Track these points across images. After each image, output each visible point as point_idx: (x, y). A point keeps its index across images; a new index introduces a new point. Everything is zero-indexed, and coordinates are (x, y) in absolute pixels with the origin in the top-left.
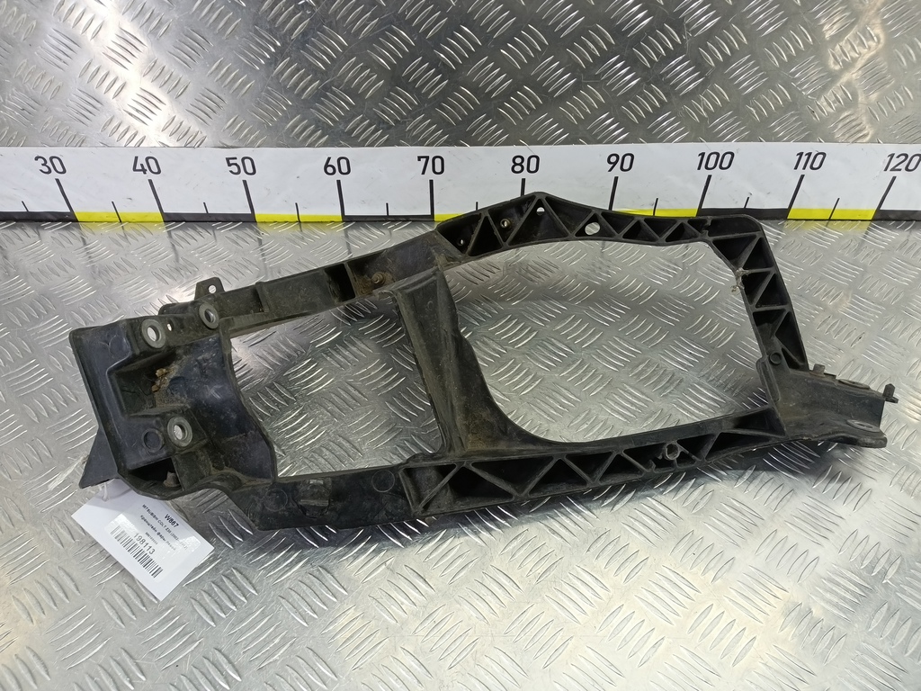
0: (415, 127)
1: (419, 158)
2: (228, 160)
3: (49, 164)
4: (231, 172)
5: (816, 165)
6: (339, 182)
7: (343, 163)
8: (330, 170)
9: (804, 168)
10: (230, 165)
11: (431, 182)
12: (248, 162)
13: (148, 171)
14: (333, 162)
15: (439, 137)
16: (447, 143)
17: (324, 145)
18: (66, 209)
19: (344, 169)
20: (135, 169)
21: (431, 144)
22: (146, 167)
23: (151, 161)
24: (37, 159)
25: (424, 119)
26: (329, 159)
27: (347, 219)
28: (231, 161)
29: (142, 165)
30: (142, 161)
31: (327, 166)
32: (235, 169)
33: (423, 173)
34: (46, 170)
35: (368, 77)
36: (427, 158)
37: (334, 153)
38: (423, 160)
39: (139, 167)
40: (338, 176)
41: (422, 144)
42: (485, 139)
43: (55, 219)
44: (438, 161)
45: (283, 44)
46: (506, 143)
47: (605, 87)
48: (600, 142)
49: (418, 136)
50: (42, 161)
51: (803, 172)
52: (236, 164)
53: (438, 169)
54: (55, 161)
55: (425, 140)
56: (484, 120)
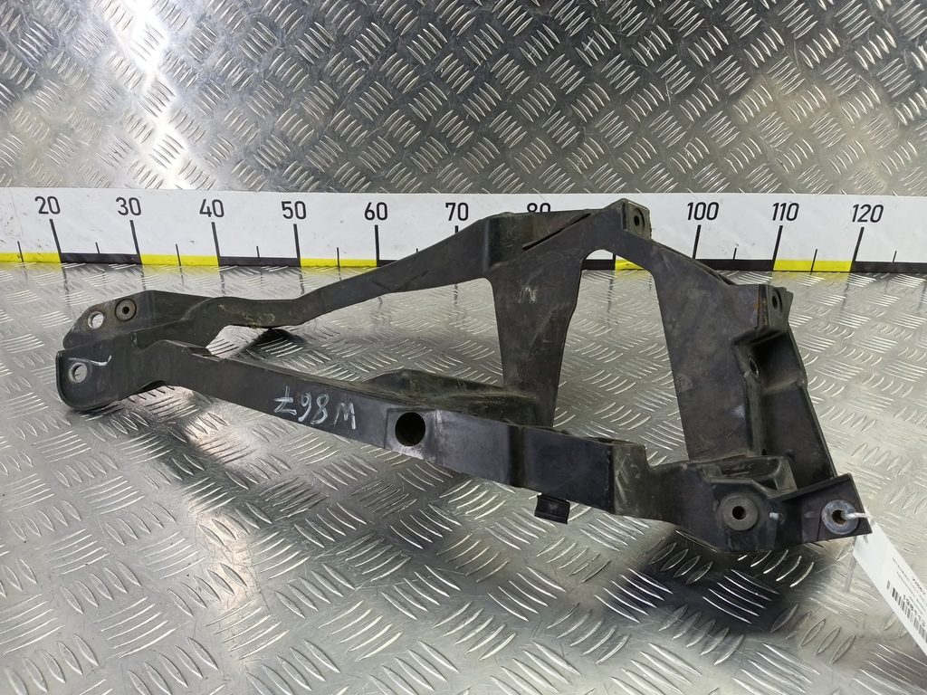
0: (445, 174)
1: (447, 205)
2: (283, 203)
3: (128, 206)
4: (285, 216)
5: (791, 216)
6: (376, 227)
7: (382, 208)
8: (370, 215)
9: (781, 219)
10: (284, 209)
11: (457, 228)
12: (300, 206)
13: (213, 215)
14: (373, 208)
15: (465, 185)
16: (471, 191)
17: (367, 191)
18: (135, 253)
19: (382, 214)
20: (201, 212)
21: (457, 192)
22: (212, 210)
23: (217, 204)
24: (118, 200)
25: (453, 167)
26: (370, 204)
27: (381, 263)
28: (286, 205)
29: (208, 208)
30: (209, 204)
31: (367, 211)
32: (288, 213)
33: (450, 219)
34: (123, 211)
35: (408, 127)
36: (454, 204)
37: (375, 198)
38: (451, 207)
39: (205, 210)
40: (376, 221)
41: (449, 191)
42: (504, 187)
43: (121, 261)
44: (463, 207)
45: (340, 98)
46: (522, 191)
47: (604, 139)
48: (601, 191)
49: (446, 183)
50: (121, 202)
51: (781, 223)
52: (289, 208)
53: (463, 215)
54: (134, 202)
55: (452, 187)
56: (504, 169)
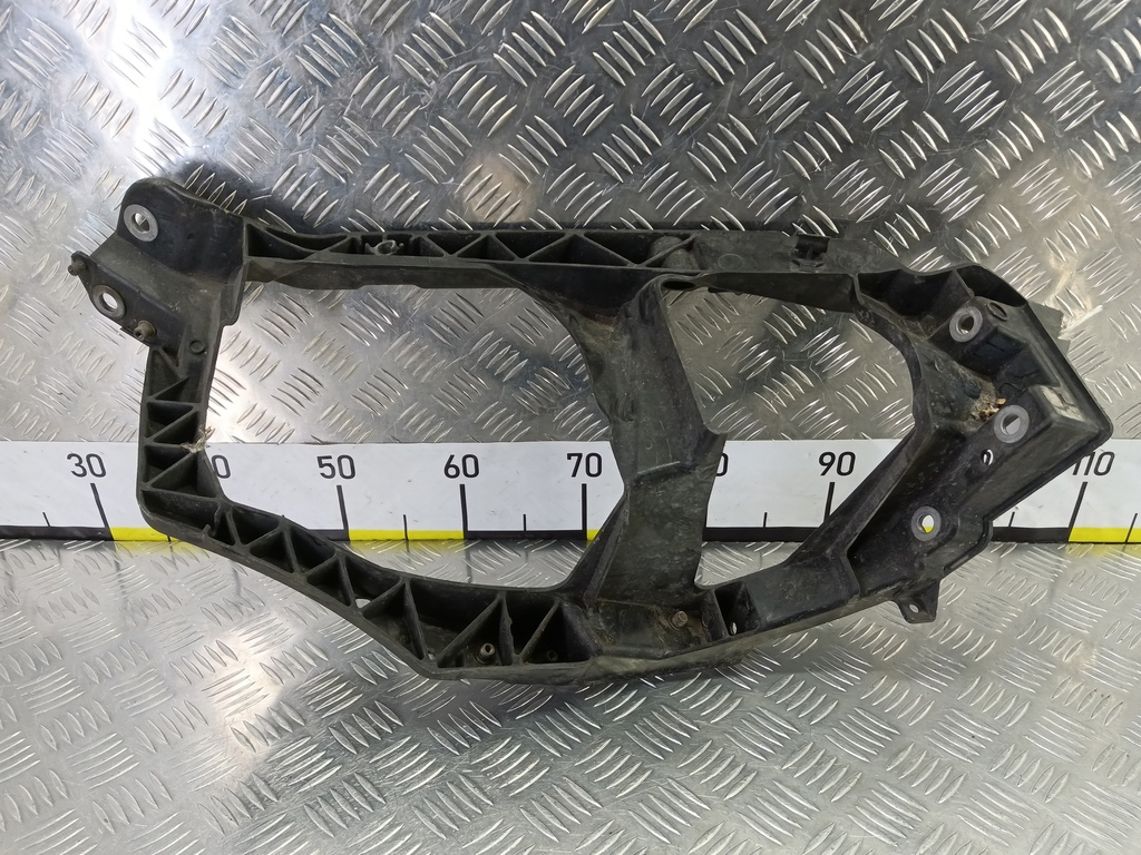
0: (565, 417)
1: (569, 456)
2: (320, 459)
3: (85, 464)
4: (323, 474)
5: (1102, 469)
6: (462, 487)
7: (470, 462)
8: (452, 471)
9: (1086, 473)
10: (321, 466)
11: (584, 486)
12: (345, 462)
14: (457, 462)
15: (596, 430)
16: (606, 438)
17: (447, 439)
18: (103, 526)
19: (471, 470)
21: (585, 439)
23: (220, 461)
24: (69, 457)
25: (577, 407)
26: (452, 457)
27: (472, 537)
28: (324, 461)
31: (448, 466)
32: (328, 471)
33: (574, 475)
34: (80, 471)
35: (508, 355)
36: (580, 456)
37: (459, 450)
38: (575, 459)
40: (462, 479)
41: (572, 438)
43: (84, 536)
44: (594, 460)
45: (402, 316)
47: (813, 367)
48: (808, 437)
49: (567, 428)
50: (76, 460)
51: (1085, 479)
52: (330, 465)
53: (594, 470)
54: (94, 460)
55: (577, 432)
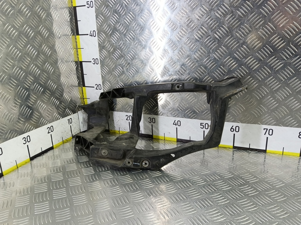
0: (264, 118)
1: (264, 129)
3: (152, 120)
4: (201, 127)
6: (234, 134)
7: (237, 128)
8: (232, 130)
11: (267, 138)
13: (177, 125)
14: (234, 128)
15: (272, 123)
16: (275, 125)
17: (233, 122)
19: (237, 130)
20: (174, 124)
21: (269, 125)
22: (177, 124)
23: (179, 122)
25: (268, 116)
26: (233, 126)
27: (234, 147)
28: (202, 124)
29: (176, 123)
30: (176, 122)
31: (232, 128)
33: (265, 134)
34: (150, 121)
36: (267, 129)
37: (235, 124)
38: (266, 130)
39: (175, 123)
40: (234, 132)
41: (266, 124)
42: (289, 125)
44: (271, 131)
46: (297, 127)
49: (265, 121)
50: (150, 119)
53: (270, 134)
54: (154, 119)
55: (267, 123)
56: (290, 118)
